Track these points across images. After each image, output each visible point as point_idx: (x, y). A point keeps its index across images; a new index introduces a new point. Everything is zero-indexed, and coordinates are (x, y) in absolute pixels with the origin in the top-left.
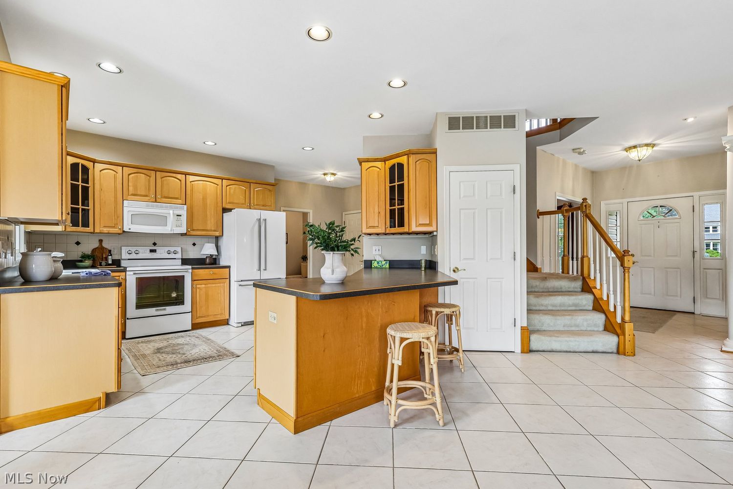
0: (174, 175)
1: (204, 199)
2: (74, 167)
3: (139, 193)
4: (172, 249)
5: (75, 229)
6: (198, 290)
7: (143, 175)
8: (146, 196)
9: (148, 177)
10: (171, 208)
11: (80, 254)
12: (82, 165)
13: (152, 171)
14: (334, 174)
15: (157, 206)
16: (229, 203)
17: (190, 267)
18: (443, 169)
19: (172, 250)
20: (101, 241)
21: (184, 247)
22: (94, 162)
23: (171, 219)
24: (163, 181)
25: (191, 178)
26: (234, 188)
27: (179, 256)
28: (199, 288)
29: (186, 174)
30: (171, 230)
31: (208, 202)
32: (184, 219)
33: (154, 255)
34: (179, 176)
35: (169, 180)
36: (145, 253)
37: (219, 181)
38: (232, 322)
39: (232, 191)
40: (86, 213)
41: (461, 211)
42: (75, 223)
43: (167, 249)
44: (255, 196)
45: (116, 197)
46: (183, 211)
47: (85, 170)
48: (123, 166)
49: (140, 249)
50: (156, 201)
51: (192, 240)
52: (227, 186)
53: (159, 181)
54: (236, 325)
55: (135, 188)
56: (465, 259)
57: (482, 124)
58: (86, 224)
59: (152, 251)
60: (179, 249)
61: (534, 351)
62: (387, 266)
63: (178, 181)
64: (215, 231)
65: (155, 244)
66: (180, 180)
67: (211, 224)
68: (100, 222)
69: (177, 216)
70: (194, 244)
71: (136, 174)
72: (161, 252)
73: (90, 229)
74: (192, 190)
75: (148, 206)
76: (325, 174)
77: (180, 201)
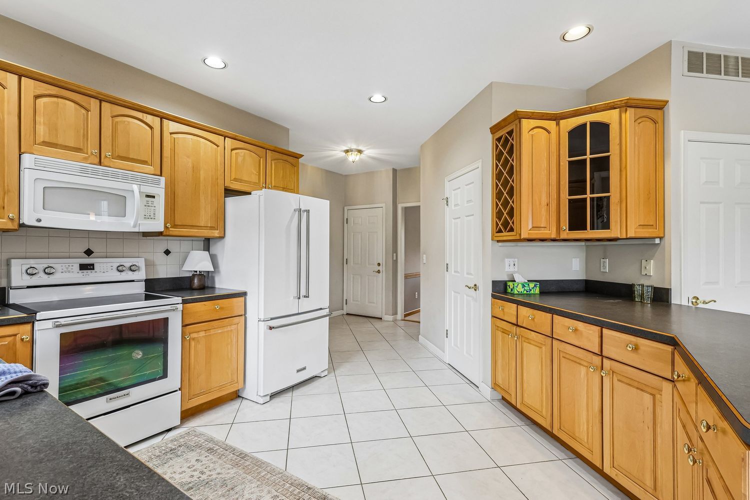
0: (139, 115)
1: (195, 169)
3: (60, 141)
4: (127, 262)
6: (193, 343)
7: (72, 104)
8: (78, 149)
9: (83, 111)
10: (134, 179)
13: (92, 99)
14: (360, 151)
15: (106, 175)
16: (236, 180)
17: (179, 300)
19: (128, 265)
21: (150, 257)
23: (135, 203)
24: (117, 122)
25: (172, 126)
26: (243, 154)
27: (142, 275)
28: (194, 339)
29: (162, 117)
30: (135, 226)
31: (202, 174)
32: (160, 203)
33: (89, 276)
34: (149, 119)
35: (128, 122)
36: (67, 271)
37: (219, 139)
38: (248, 393)
39: (240, 159)
41: (702, 205)
43: (117, 262)
44: (273, 172)
46: (158, 188)
48: (20, 74)
49: (58, 265)
50: (100, 163)
51: (164, 245)
52: (232, 150)
53: (107, 122)
54: (261, 401)
55: (53, 128)
57: (731, 68)
59: (83, 267)
60: (141, 263)
62: (537, 291)
63: (148, 128)
64: (212, 228)
65: (89, 252)
66: (151, 128)
67: (205, 217)
69: (148, 196)
70: (167, 252)
71: (55, 99)
72: (105, 269)
74: (173, 150)
75: (84, 171)
76: (347, 151)
77: (150, 168)
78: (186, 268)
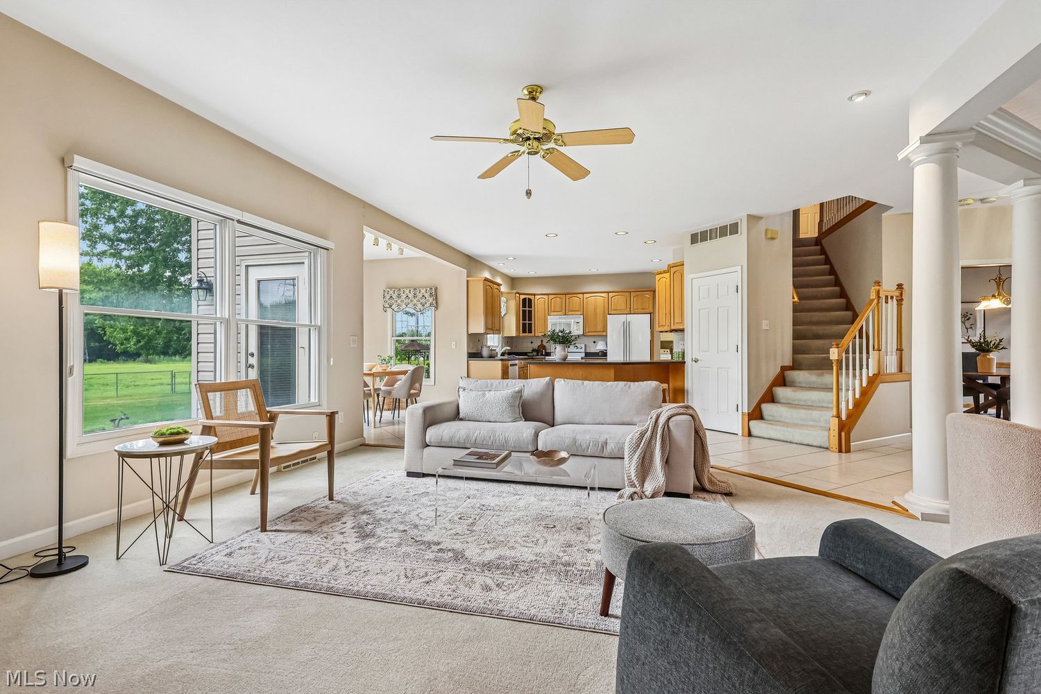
0: (576, 295)
1: (595, 309)
2: (524, 300)
3: (556, 310)
4: (579, 346)
5: (524, 334)
7: (559, 298)
8: (560, 311)
9: (562, 299)
10: (573, 318)
11: (531, 349)
12: (529, 299)
13: (564, 295)
15: (565, 318)
16: (614, 310)
18: (688, 277)
20: (542, 341)
21: (586, 344)
22: (535, 295)
23: (573, 325)
24: (570, 300)
25: (587, 296)
26: (617, 298)
27: (583, 350)
29: (584, 293)
30: (576, 333)
31: (598, 309)
32: (581, 324)
34: (579, 296)
35: (573, 299)
37: (606, 295)
39: (616, 301)
40: (530, 325)
41: (701, 311)
42: (524, 331)
44: (635, 302)
45: (545, 314)
46: (581, 320)
47: (530, 300)
48: (548, 295)
50: (565, 315)
51: (593, 339)
52: (611, 298)
53: (567, 301)
55: (555, 307)
56: (703, 351)
57: (714, 234)
58: (530, 331)
60: (583, 346)
61: (757, 437)
63: (578, 299)
64: (603, 332)
66: (580, 298)
67: (599, 327)
68: (538, 331)
69: (577, 323)
70: (594, 342)
71: (556, 298)
72: (572, 348)
73: (533, 334)
74: (587, 304)
75: (560, 318)
77: (579, 313)
78: (597, 348)
